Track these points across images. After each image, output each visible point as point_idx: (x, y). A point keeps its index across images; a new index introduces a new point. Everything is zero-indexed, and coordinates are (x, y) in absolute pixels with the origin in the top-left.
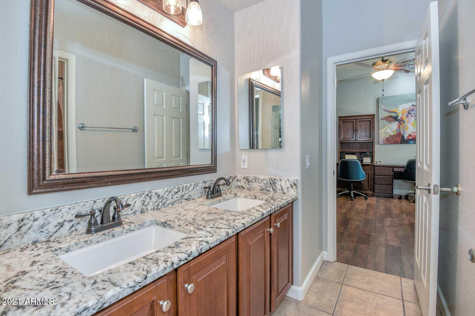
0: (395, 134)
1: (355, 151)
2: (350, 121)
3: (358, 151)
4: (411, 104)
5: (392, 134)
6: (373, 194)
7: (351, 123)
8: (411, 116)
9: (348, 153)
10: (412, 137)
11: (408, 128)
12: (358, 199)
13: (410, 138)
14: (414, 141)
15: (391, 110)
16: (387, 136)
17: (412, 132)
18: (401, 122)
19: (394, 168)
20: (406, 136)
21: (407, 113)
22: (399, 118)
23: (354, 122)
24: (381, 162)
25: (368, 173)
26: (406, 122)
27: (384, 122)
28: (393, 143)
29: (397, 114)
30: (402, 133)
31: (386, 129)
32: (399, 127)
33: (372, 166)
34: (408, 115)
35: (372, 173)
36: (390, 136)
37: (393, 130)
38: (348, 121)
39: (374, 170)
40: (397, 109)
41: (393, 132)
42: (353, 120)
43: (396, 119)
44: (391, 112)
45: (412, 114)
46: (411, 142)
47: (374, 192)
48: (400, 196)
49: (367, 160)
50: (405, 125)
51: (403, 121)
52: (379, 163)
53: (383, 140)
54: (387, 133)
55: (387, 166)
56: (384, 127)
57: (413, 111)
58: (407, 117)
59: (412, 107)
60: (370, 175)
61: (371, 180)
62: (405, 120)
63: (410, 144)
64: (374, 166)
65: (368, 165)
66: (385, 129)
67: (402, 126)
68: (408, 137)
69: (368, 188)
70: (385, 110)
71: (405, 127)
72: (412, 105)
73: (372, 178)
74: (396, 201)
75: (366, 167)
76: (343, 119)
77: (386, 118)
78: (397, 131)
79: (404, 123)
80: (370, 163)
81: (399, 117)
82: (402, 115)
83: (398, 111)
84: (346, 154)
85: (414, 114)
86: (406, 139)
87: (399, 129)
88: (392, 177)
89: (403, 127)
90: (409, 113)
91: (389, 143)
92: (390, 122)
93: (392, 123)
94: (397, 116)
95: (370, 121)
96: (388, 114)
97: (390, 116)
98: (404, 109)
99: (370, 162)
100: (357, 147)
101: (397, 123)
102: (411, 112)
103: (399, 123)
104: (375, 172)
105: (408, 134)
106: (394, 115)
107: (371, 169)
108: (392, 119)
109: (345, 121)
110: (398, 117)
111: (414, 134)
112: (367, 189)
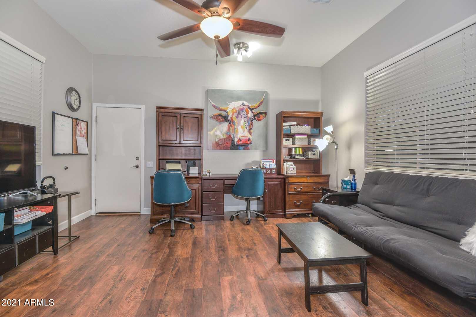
0: (225, 137)
1: (179, 158)
2: (173, 115)
3: (183, 158)
4: (241, 102)
5: (222, 137)
6: (202, 217)
7: (175, 118)
8: (241, 117)
9: (170, 161)
10: (241, 142)
11: (237, 131)
12: (182, 230)
13: (240, 143)
14: (243, 147)
15: (221, 108)
16: (217, 140)
17: (242, 136)
18: (231, 123)
19: (225, 180)
20: (236, 140)
21: (237, 113)
22: (229, 118)
23: (178, 117)
24: (210, 172)
25: (195, 188)
26: (236, 124)
27: (214, 122)
28: (222, 149)
29: (227, 113)
30: (232, 136)
31: (216, 131)
32: (229, 129)
33: (201, 179)
34: (238, 115)
35: (200, 188)
36: (220, 139)
37: (223, 133)
38: (170, 114)
39: (202, 184)
40: (228, 107)
41: (223, 135)
42: (176, 115)
43: (225, 118)
44: (221, 110)
45: (242, 115)
46: (241, 148)
47: (202, 214)
48: (232, 216)
49: (194, 171)
50: (235, 127)
51: (233, 122)
52: (208, 174)
53: (213, 144)
54: (217, 135)
55: (216, 177)
56: (214, 127)
57: (243, 111)
58: (237, 117)
59: (242, 107)
60: (197, 191)
61: (199, 199)
62: (235, 121)
63: (240, 150)
64: (202, 179)
65: (196, 178)
66: (214, 131)
67: (232, 128)
68: (238, 141)
69: (195, 210)
70: (214, 106)
71: (235, 130)
72: (242, 105)
73: (200, 195)
74: (227, 224)
75: (193, 181)
76: (163, 110)
77: (216, 117)
78: (226, 133)
79: (234, 125)
80: (197, 175)
81: (229, 116)
82: (233, 115)
83: (229, 110)
84: (167, 162)
85: (244, 114)
86: (235, 144)
87: (229, 132)
88: (223, 192)
89: (233, 130)
90: (239, 113)
91: (218, 148)
92: (220, 122)
93: (223, 123)
94: (227, 115)
95: (198, 117)
96: (218, 112)
97: (219, 115)
98: (234, 108)
99: (197, 172)
100: (182, 153)
101: (227, 123)
102: (241, 113)
103: (230, 125)
104: (204, 187)
105: (238, 138)
106: (224, 114)
107: (199, 184)
108: (222, 119)
109: (166, 114)
110: (227, 117)
111: (244, 139)
112: (193, 212)
